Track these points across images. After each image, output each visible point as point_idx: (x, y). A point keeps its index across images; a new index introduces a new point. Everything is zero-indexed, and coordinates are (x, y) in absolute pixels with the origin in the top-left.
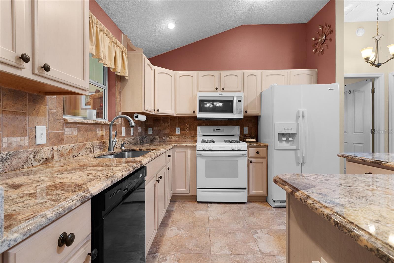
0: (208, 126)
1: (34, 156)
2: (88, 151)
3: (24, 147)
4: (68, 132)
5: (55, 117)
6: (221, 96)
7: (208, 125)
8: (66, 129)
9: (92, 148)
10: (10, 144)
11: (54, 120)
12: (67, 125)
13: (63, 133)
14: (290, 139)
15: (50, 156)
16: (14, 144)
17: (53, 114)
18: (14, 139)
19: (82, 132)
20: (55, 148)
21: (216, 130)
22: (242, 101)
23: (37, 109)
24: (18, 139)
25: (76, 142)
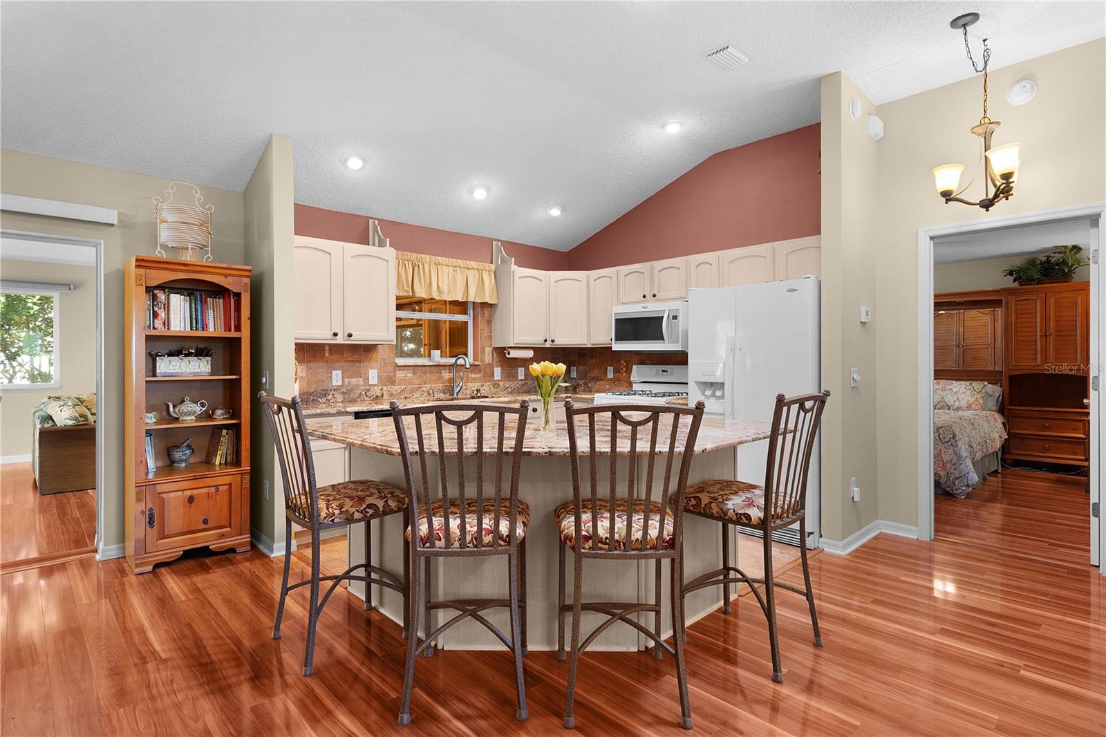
0: (655, 364)
1: (366, 393)
2: (426, 394)
3: (360, 386)
4: (400, 374)
5: (387, 361)
6: (646, 310)
7: (655, 362)
8: (398, 372)
9: (431, 391)
10: (349, 383)
11: (386, 365)
12: (400, 368)
13: (395, 376)
14: (718, 393)
15: (380, 395)
16: (352, 383)
17: (385, 359)
18: (352, 380)
19: (418, 375)
20: (385, 388)
21: (661, 372)
22: (680, 318)
23: (370, 356)
24: (355, 380)
25: (411, 384)
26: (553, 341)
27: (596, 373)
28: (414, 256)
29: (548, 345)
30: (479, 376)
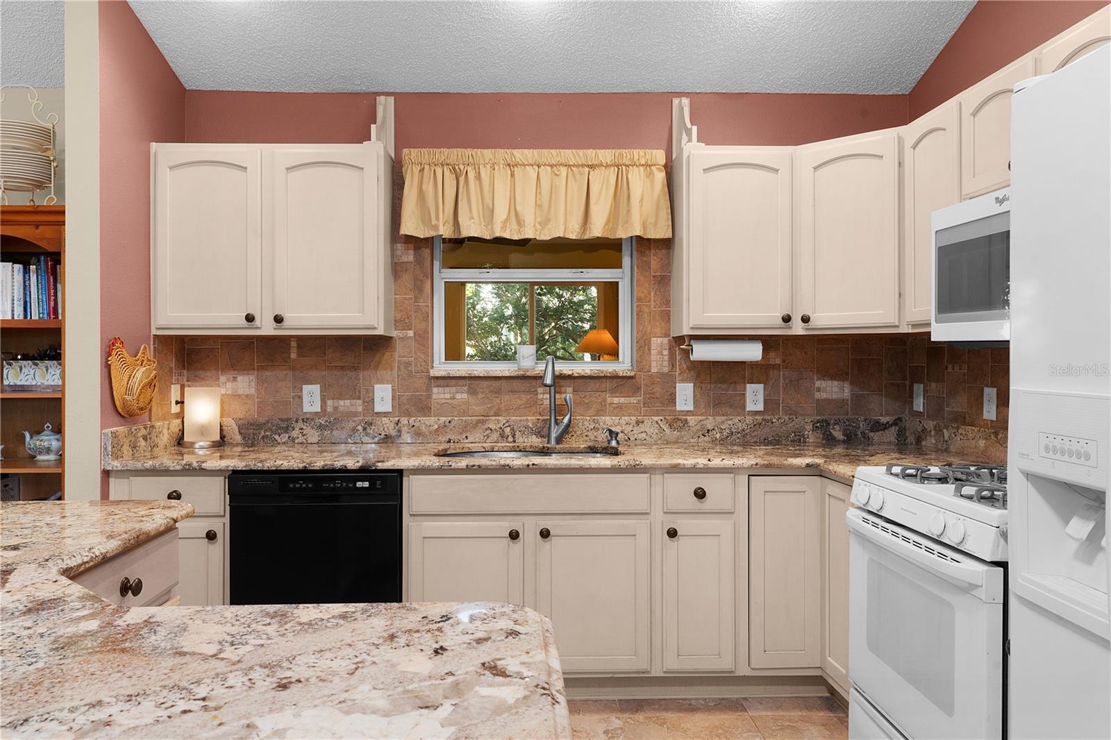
1: (365, 429)
2: (495, 436)
3: (355, 414)
4: (440, 395)
5: (413, 368)
8: (435, 390)
9: (508, 430)
10: (336, 408)
11: (410, 375)
12: (440, 382)
13: (429, 396)
15: (393, 433)
16: (341, 409)
17: (408, 364)
18: (341, 403)
19: (480, 396)
20: (404, 421)
23: (377, 357)
24: (348, 402)
25: (464, 413)
26: (805, 320)
27: (959, 404)
28: (454, 155)
29: (798, 329)
30: (633, 400)
